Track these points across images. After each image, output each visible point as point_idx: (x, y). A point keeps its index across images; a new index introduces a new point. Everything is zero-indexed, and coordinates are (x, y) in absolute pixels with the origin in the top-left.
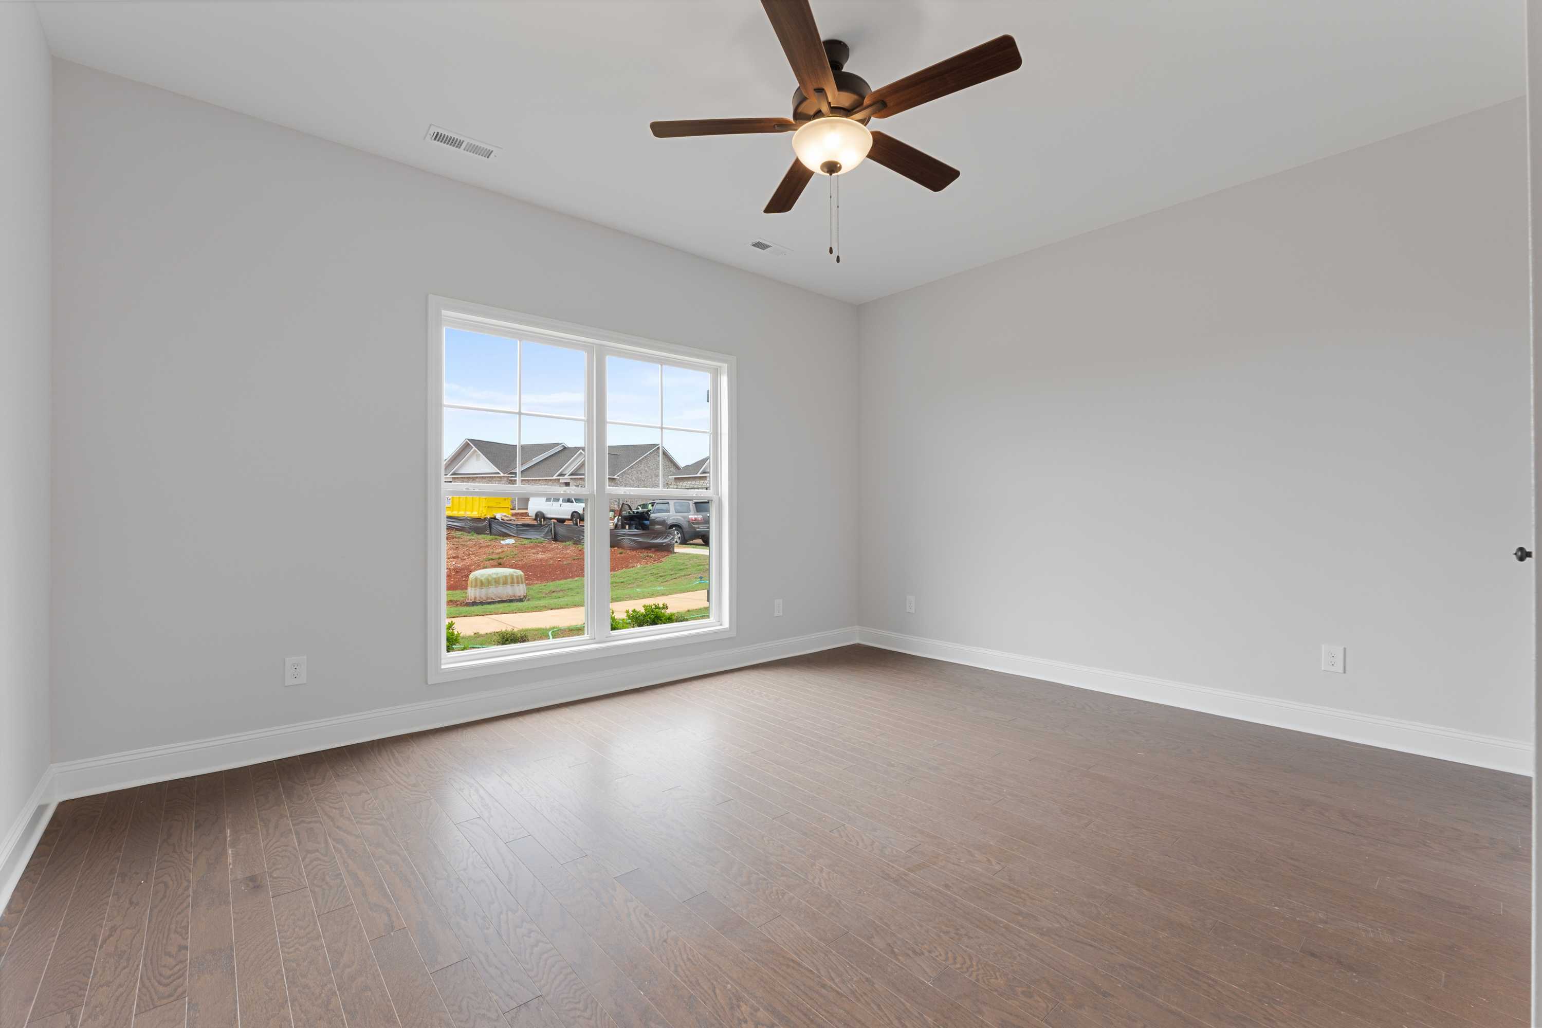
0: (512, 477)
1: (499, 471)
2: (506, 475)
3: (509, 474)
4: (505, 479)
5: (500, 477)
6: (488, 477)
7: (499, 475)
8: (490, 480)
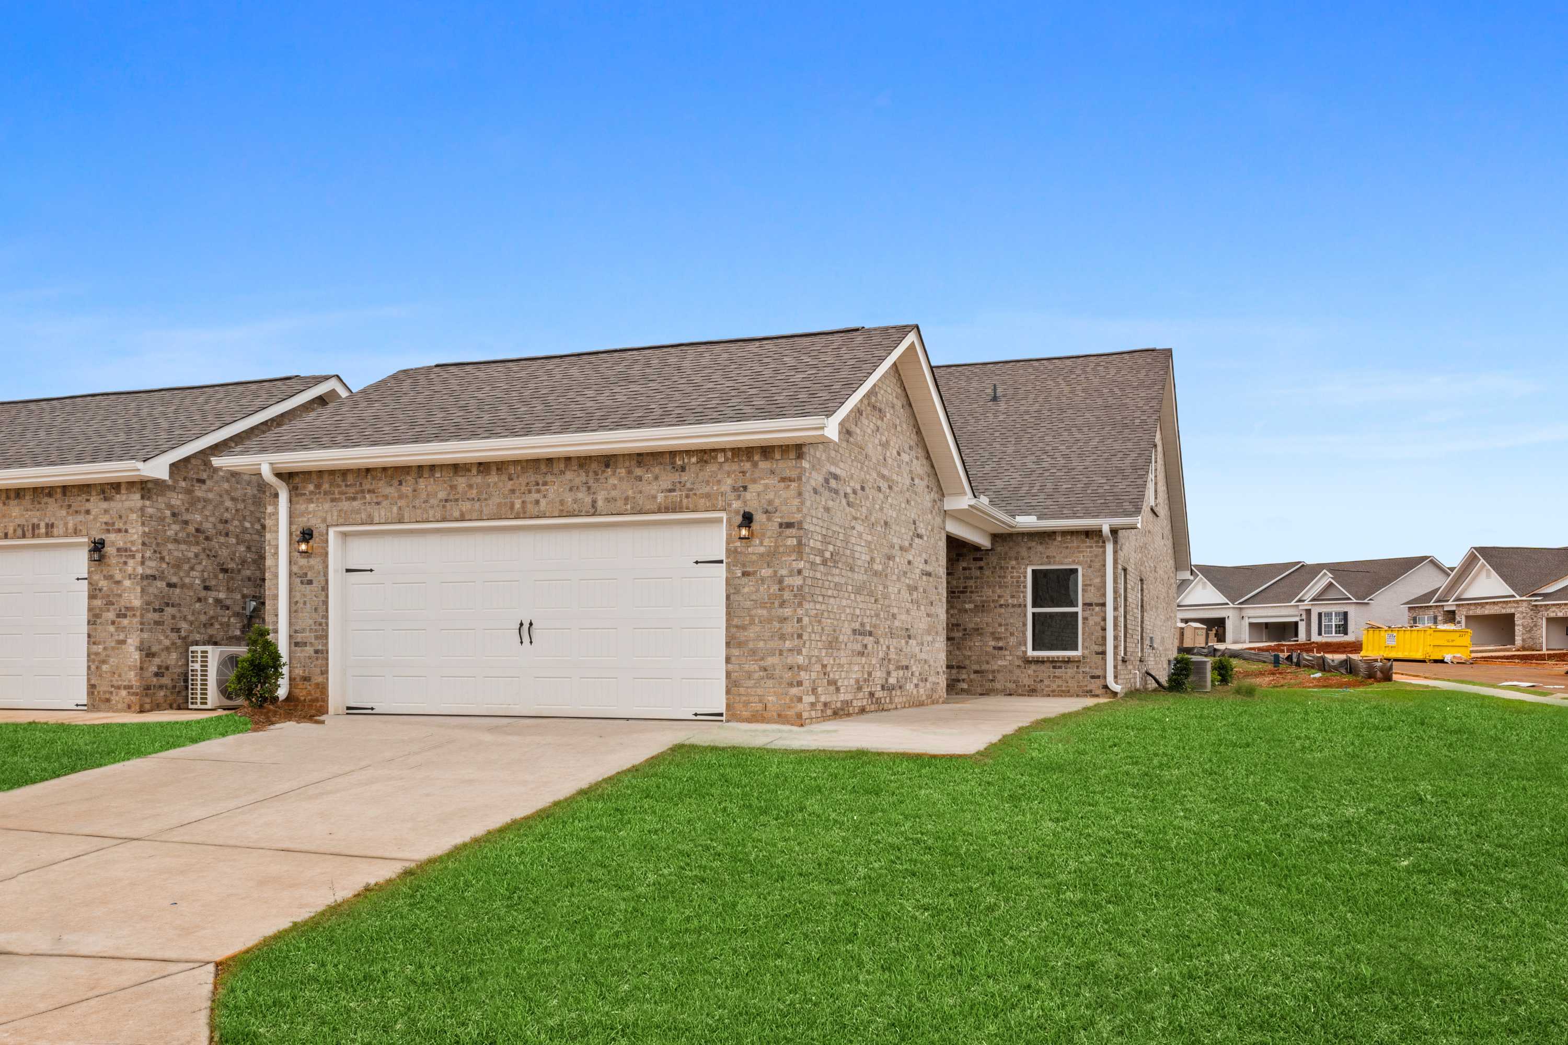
0: (1536, 601)
1: (1514, 593)
2: (1524, 598)
3: (1529, 596)
4: (1525, 604)
5: (1517, 602)
6: (1501, 602)
7: (1514, 599)
8: (1504, 606)
